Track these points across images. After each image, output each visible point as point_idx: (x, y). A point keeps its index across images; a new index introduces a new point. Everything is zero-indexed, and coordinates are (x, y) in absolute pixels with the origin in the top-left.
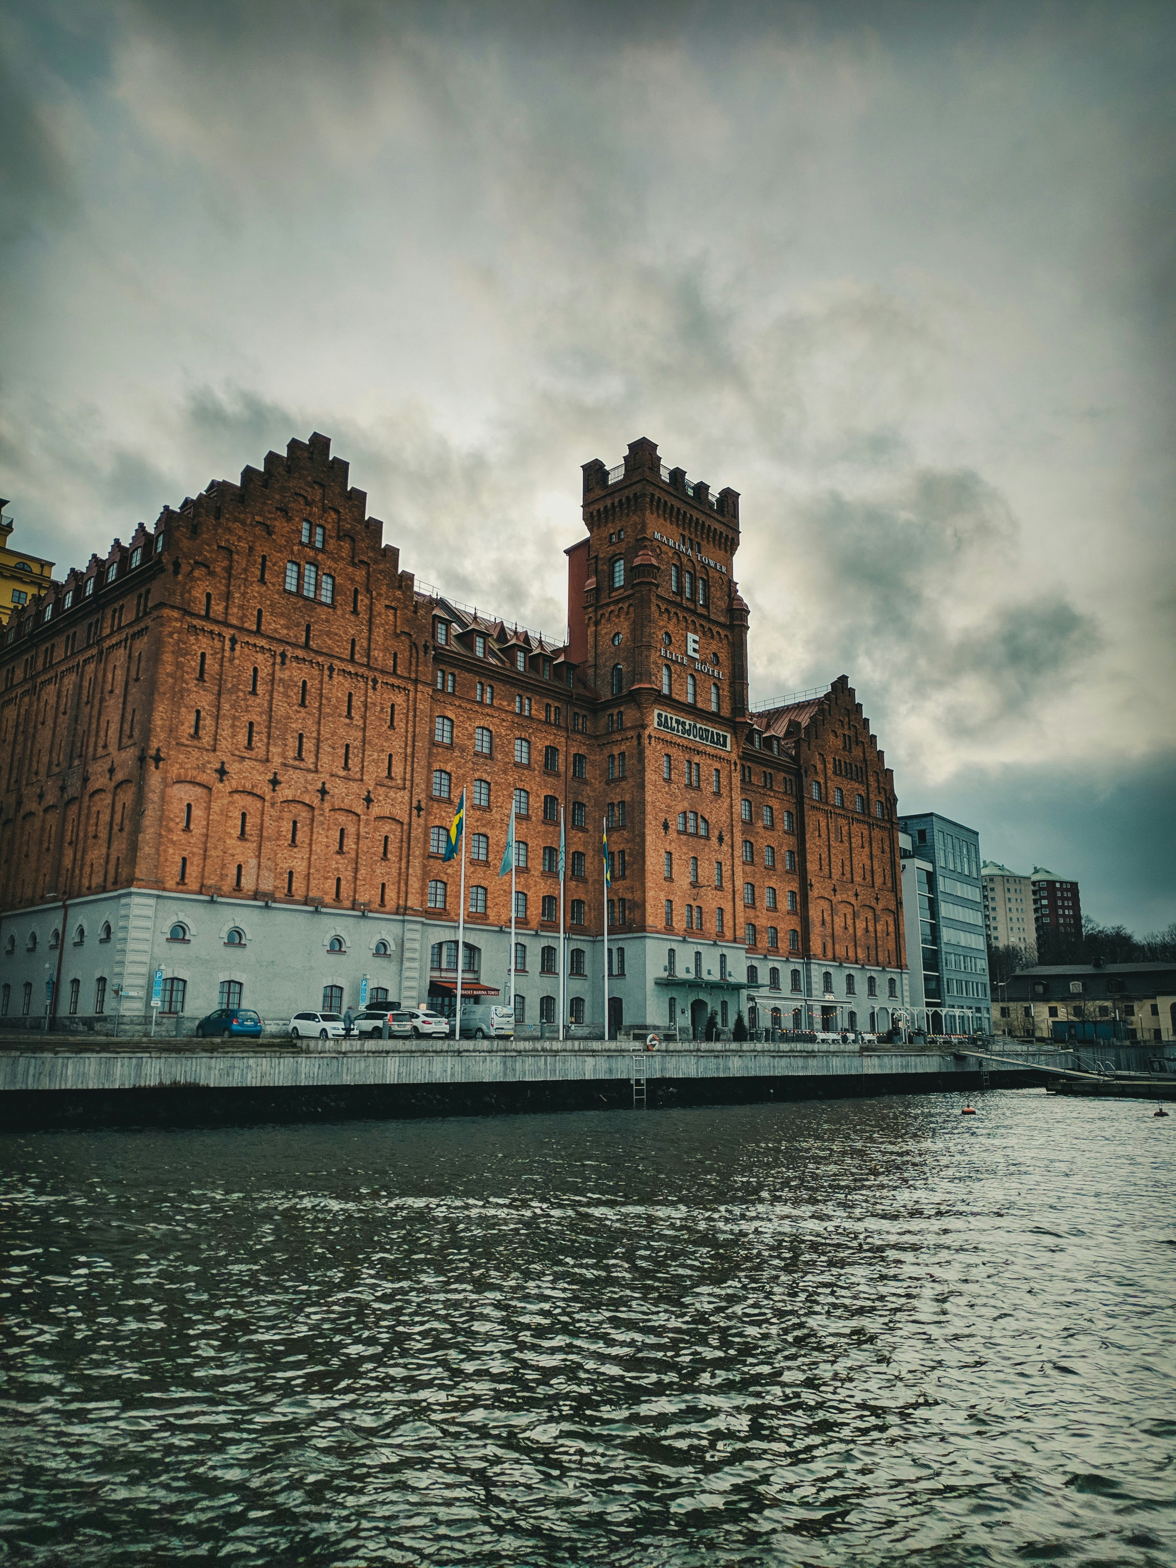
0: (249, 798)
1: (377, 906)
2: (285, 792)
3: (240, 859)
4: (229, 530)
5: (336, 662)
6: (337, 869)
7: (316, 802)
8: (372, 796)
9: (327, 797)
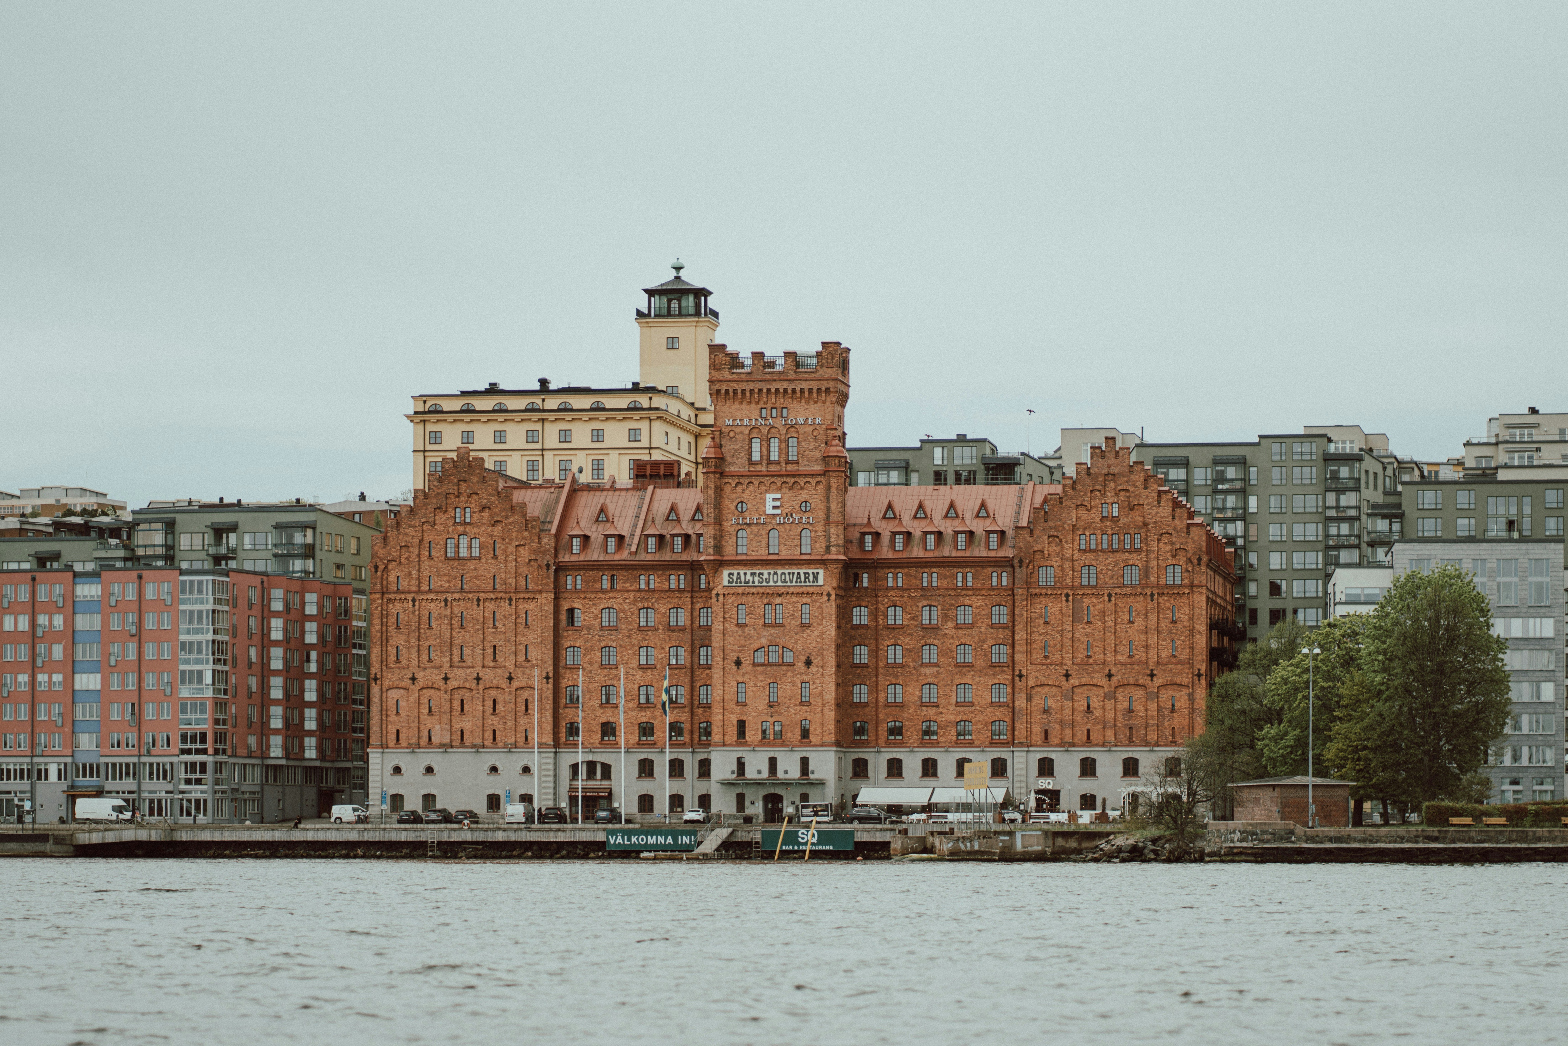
0: (433, 691)
1: (522, 744)
2: (453, 684)
3: (430, 726)
4: (407, 535)
5: (482, 594)
6: (493, 724)
7: (474, 686)
8: (513, 675)
9: (481, 682)
